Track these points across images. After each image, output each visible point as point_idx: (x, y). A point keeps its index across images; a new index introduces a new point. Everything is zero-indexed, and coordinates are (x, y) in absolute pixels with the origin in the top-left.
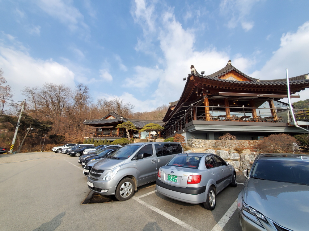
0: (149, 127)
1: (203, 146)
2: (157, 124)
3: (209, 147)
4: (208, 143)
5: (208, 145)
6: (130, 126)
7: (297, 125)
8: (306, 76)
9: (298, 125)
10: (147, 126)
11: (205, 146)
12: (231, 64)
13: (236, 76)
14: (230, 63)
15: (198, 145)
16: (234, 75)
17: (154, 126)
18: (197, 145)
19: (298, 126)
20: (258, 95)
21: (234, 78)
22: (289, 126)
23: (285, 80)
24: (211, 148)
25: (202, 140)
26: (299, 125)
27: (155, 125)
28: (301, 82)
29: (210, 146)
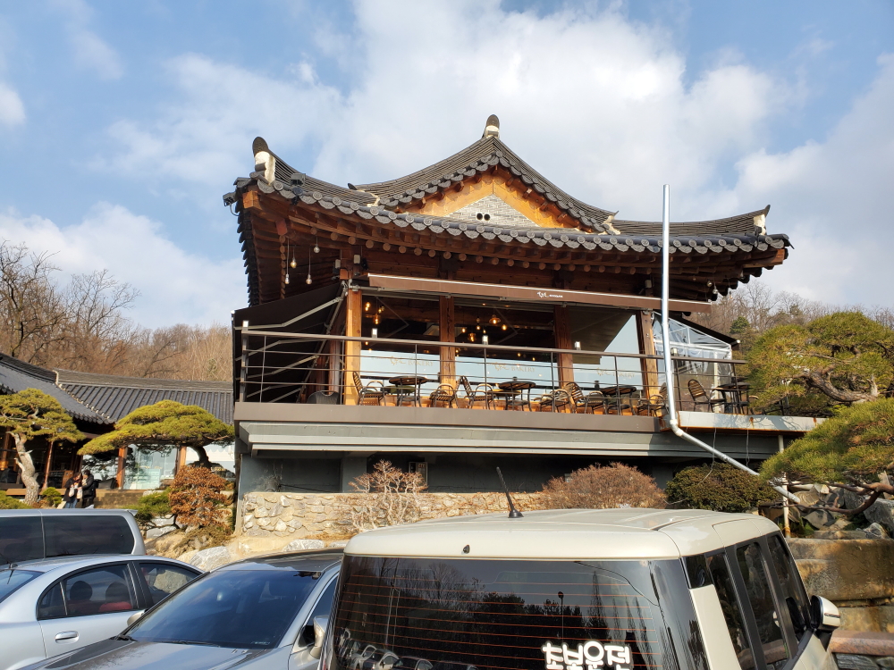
0: (147, 421)
1: (292, 523)
2: (192, 407)
3: (321, 526)
4: (321, 509)
5: (320, 519)
6: (40, 415)
7: (679, 426)
8: (755, 218)
9: (682, 425)
10: (136, 420)
11: (301, 521)
12: (496, 134)
13: (515, 193)
14: (492, 128)
15: (269, 520)
16: (507, 186)
17: (179, 415)
18: (263, 522)
19: (680, 432)
20: (543, 292)
21: (505, 200)
22: (661, 428)
23: (658, 228)
24: (331, 533)
25: (290, 495)
26: (684, 429)
27: (185, 413)
28: (725, 244)
29: (328, 525)
